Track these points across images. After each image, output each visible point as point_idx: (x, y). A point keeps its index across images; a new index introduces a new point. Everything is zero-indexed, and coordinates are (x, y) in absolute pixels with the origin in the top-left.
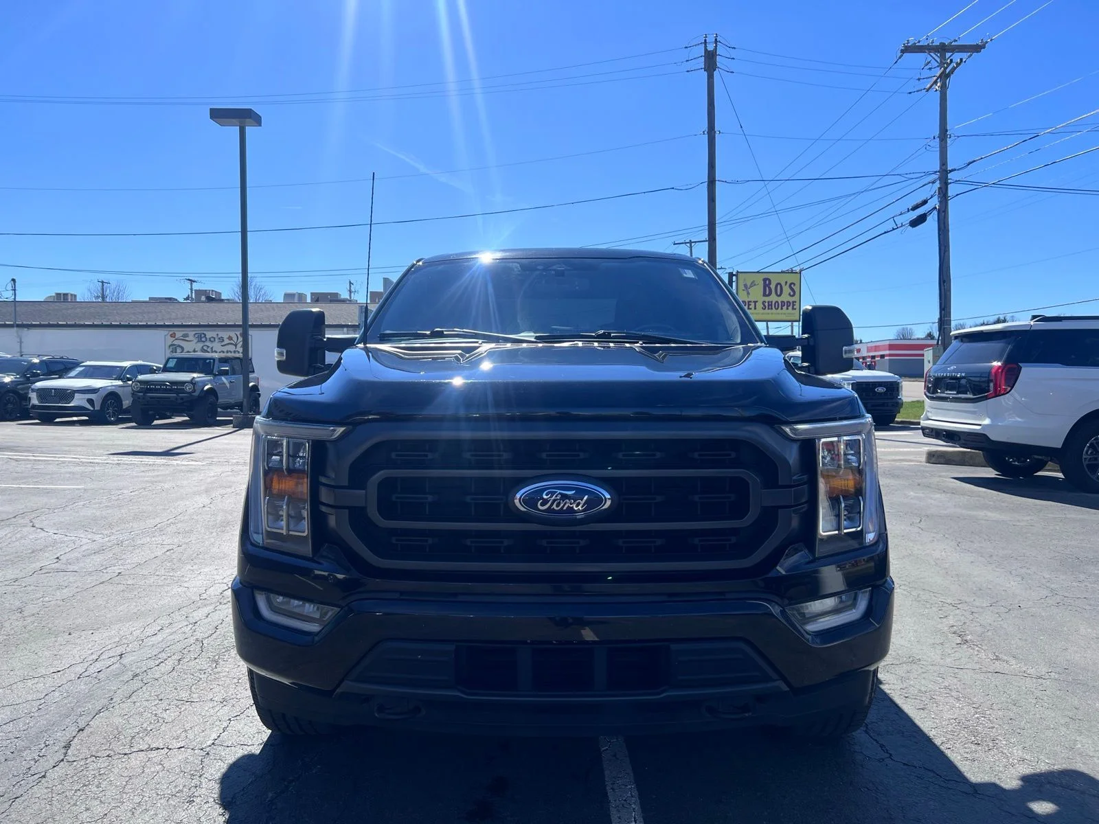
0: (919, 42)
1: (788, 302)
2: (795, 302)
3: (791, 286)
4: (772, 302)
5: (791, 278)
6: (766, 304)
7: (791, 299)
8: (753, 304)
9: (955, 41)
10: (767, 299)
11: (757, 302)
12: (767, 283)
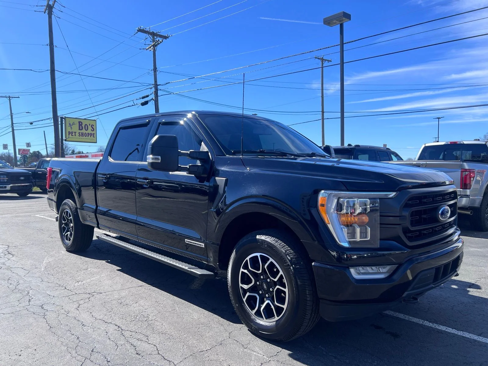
0: (146, 29)
1: (91, 134)
2: (94, 134)
3: (92, 126)
4: (83, 133)
5: (92, 123)
6: (81, 134)
7: (92, 132)
8: (74, 133)
9: (159, 32)
10: (81, 131)
11: (76, 132)
12: (80, 124)
